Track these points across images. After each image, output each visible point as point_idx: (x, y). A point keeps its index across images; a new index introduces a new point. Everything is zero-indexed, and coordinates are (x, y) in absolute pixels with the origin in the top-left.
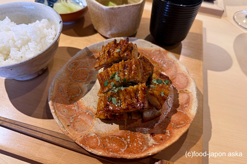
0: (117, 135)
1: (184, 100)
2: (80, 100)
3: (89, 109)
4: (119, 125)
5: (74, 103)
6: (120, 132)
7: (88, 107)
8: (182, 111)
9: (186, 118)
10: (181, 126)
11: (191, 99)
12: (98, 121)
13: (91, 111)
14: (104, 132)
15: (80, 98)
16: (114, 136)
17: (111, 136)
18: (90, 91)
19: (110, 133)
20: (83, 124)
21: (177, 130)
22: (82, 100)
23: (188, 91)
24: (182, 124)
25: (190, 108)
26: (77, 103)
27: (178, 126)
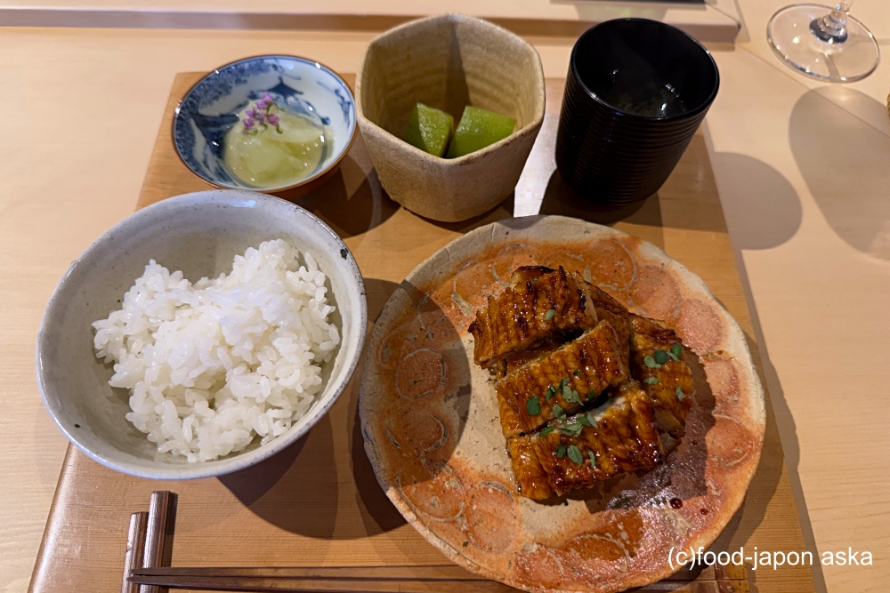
0: (589, 529)
1: (723, 383)
2: (455, 455)
3: (489, 475)
4: (585, 501)
5: (444, 470)
6: (595, 520)
7: (485, 472)
8: (727, 417)
9: (744, 435)
10: (738, 461)
11: (740, 376)
12: (529, 505)
13: (498, 480)
14: (555, 532)
15: (453, 450)
16: (585, 533)
17: (578, 538)
18: (468, 421)
19: (571, 528)
20: (494, 524)
21: (731, 476)
22: (458, 453)
23: (727, 353)
24: (740, 456)
25: (746, 404)
26: (451, 467)
27: (732, 464)
